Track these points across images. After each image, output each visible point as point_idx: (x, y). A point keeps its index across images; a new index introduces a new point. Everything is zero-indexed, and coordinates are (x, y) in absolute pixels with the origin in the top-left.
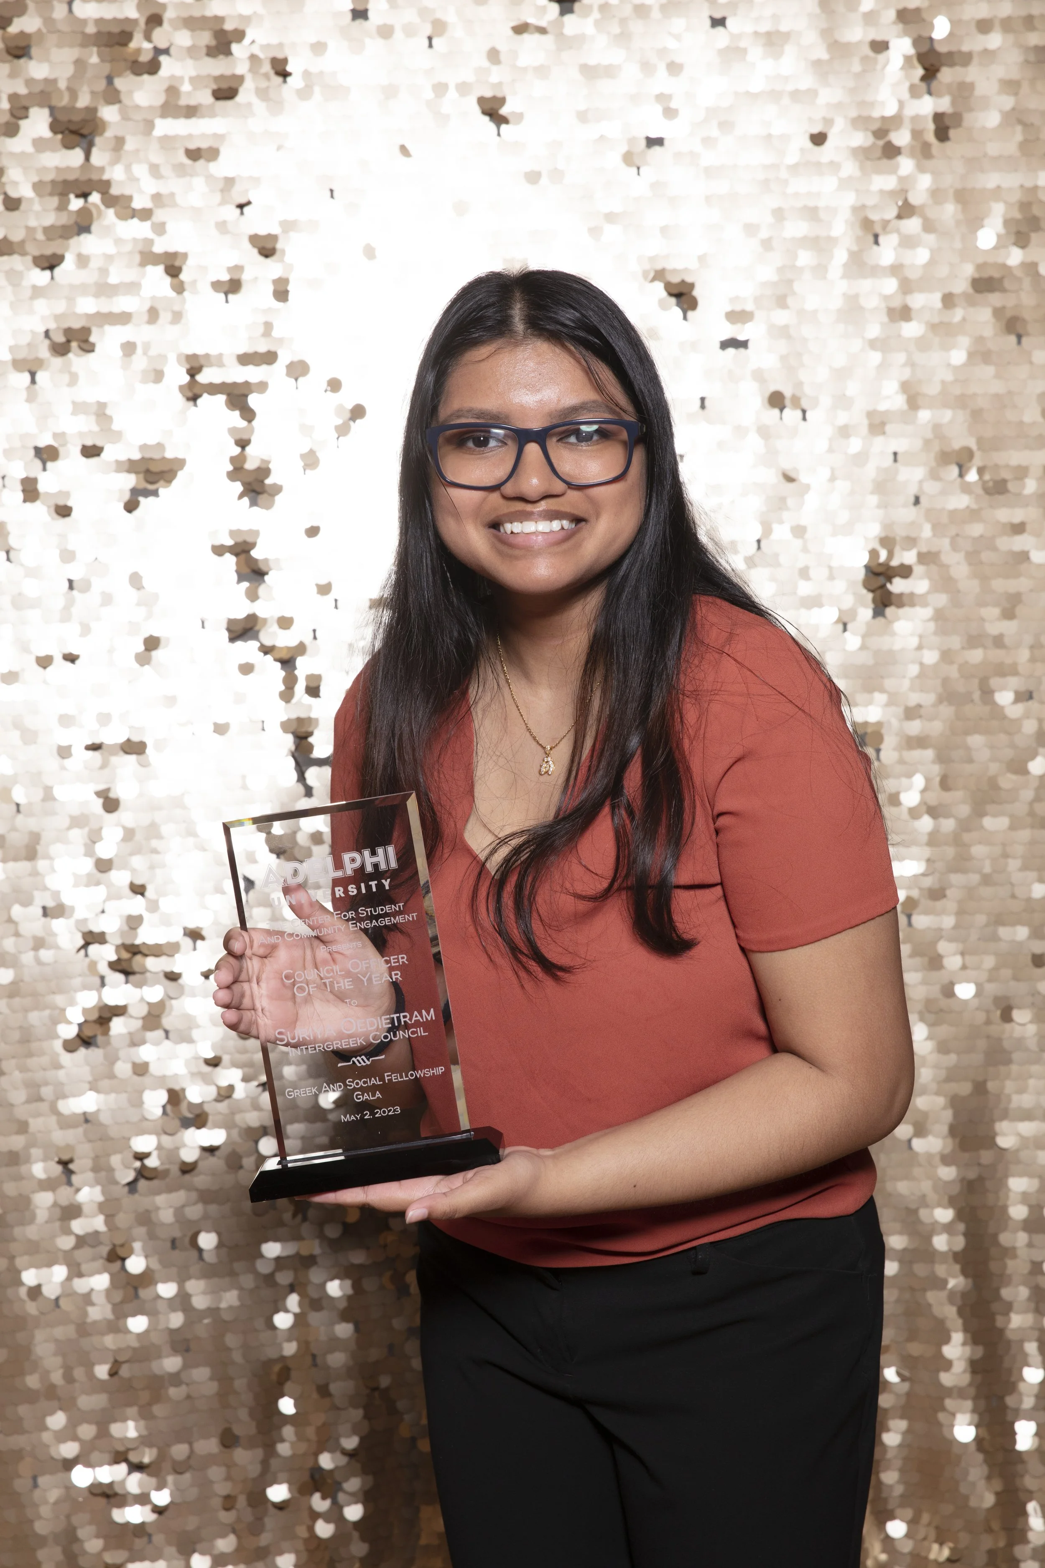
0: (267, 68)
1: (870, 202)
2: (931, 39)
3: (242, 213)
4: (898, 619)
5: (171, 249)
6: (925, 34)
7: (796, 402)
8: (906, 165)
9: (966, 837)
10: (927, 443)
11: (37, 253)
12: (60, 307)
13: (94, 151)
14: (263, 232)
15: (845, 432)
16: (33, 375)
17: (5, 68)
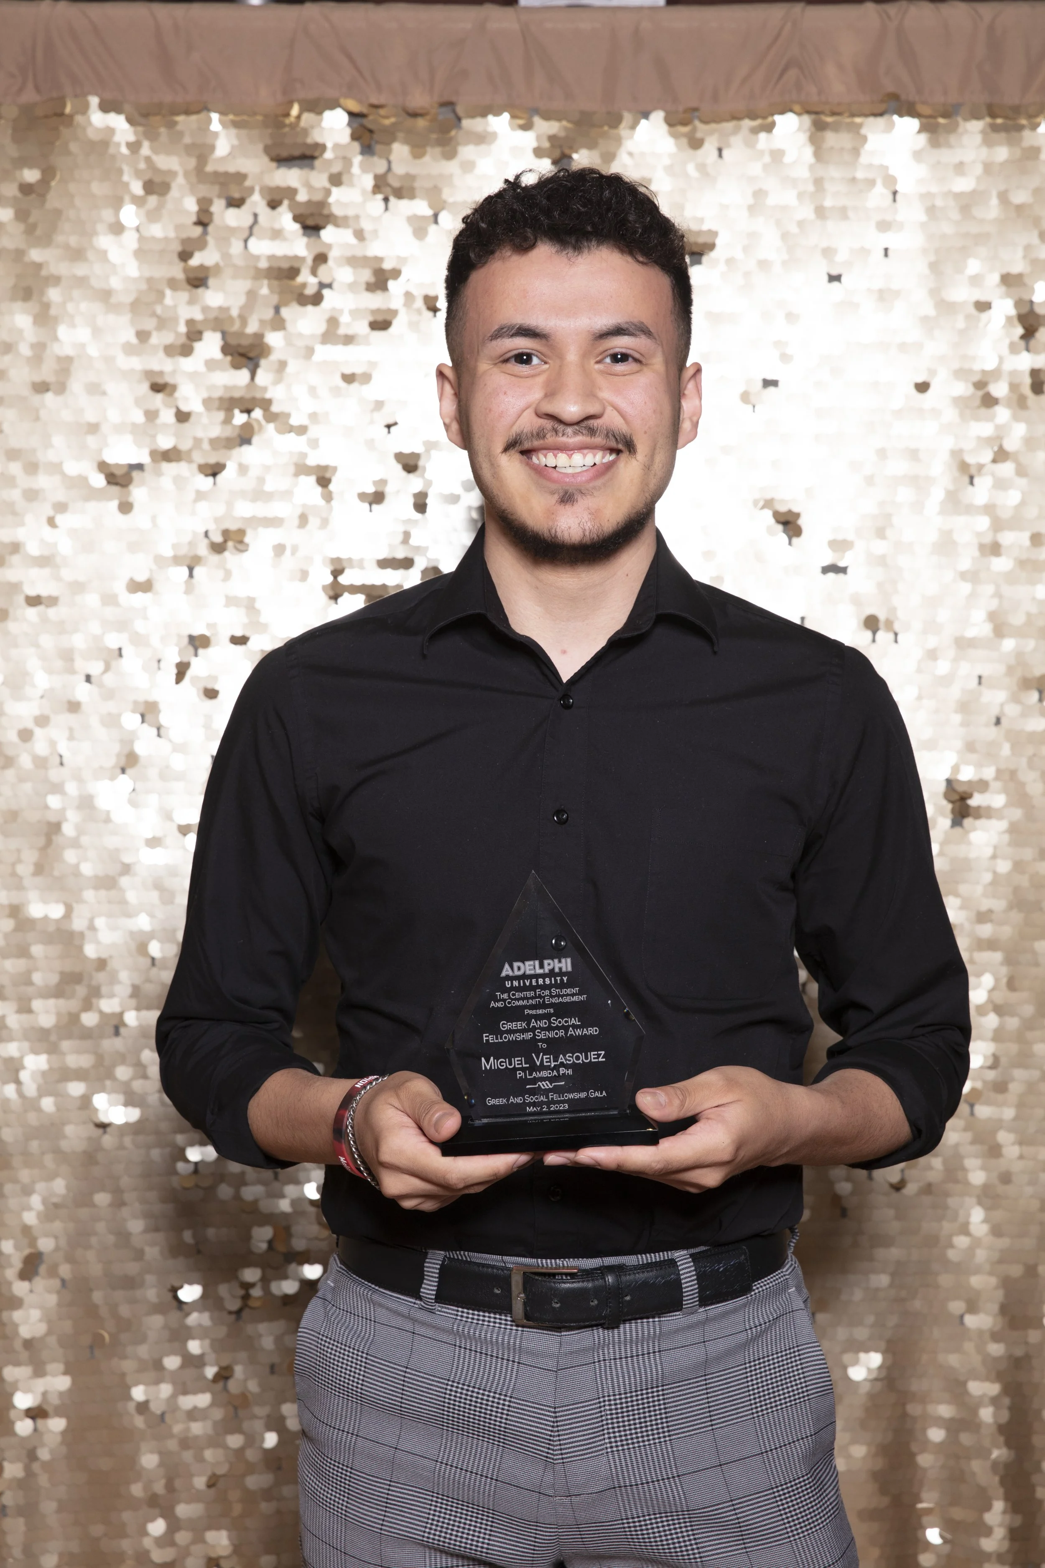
0: (420, 303)
1: (968, 445)
2: (1031, 302)
3: (389, 432)
4: (974, 829)
5: (323, 463)
6: (1026, 297)
7: (889, 625)
8: (1002, 414)
9: (1029, 1035)
10: (1010, 670)
11: (202, 461)
12: (220, 510)
13: (260, 372)
14: (407, 450)
15: (932, 655)
16: (191, 570)
17: (184, 295)
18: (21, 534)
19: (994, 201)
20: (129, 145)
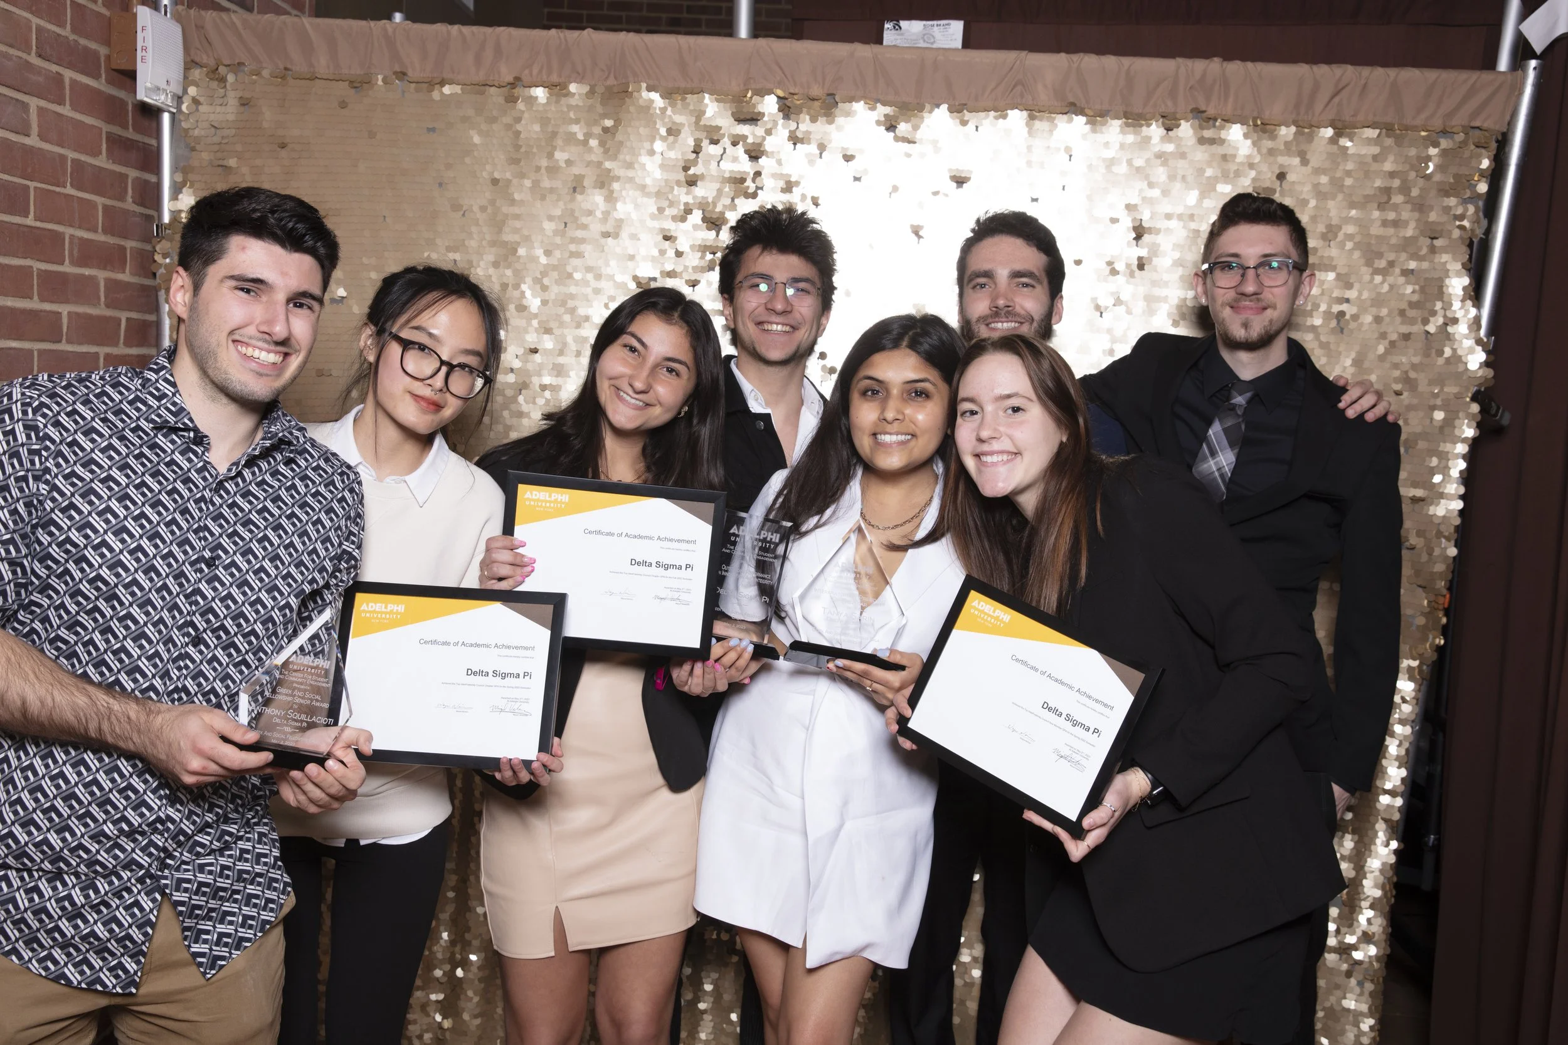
1: (1100, 295)
2: (1141, 220)
6: (1139, 217)
8: (1120, 280)
17: (684, 190)
18: (590, 312)
19: (1125, 164)
20: (660, 109)
